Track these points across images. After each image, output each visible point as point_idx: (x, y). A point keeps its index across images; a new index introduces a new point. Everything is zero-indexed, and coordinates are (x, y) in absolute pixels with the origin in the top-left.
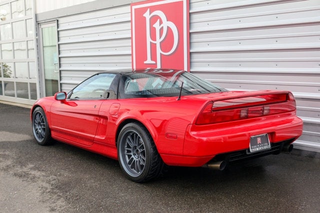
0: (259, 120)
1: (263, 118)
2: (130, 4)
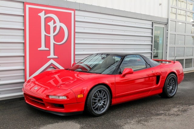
2: (24, 2)
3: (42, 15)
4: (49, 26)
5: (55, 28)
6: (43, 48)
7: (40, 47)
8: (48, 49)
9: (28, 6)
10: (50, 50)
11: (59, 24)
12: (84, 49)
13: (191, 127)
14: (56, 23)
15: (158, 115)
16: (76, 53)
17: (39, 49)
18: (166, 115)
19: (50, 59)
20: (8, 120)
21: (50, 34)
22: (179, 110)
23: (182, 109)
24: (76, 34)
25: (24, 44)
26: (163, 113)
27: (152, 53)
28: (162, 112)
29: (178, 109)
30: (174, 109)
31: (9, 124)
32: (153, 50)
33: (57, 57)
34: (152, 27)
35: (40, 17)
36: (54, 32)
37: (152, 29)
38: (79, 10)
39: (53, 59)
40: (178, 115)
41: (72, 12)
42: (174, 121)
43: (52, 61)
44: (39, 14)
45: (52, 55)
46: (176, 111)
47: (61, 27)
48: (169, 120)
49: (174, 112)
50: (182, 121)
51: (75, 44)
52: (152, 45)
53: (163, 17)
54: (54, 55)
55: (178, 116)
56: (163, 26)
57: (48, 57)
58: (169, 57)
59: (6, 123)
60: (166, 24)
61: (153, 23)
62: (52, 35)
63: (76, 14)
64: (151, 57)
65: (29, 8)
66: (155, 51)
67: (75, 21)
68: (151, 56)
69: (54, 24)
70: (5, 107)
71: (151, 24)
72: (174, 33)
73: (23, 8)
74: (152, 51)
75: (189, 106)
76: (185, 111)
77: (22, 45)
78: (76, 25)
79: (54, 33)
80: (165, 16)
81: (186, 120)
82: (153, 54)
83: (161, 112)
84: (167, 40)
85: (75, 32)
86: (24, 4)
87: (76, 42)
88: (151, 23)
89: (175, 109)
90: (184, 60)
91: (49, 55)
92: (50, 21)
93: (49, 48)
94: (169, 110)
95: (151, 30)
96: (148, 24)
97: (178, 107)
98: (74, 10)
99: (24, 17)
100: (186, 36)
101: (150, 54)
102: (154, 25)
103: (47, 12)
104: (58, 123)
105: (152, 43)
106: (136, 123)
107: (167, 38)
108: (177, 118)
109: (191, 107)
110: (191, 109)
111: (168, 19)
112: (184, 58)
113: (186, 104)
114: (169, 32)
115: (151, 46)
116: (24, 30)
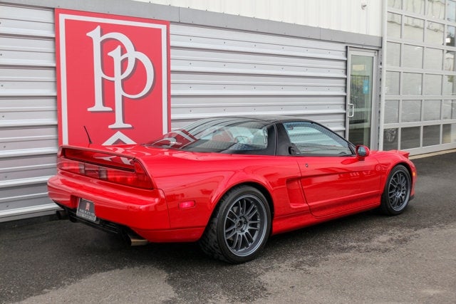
0: (92, 180)
1: (95, 181)
2: (54, 9)
3: (96, 36)
4: (111, 59)
5: (124, 63)
6: (99, 106)
7: (93, 104)
8: (110, 109)
9: (63, 18)
10: (114, 112)
11: (133, 55)
12: (191, 109)
13: (409, 277)
14: (126, 52)
15: (343, 250)
16: (173, 116)
17: (89, 109)
18: (359, 251)
19: (115, 130)
20: (16, 263)
21: (113, 76)
22: (392, 239)
23: (399, 236)
24: (172, 75)
25: (57, 98)
26: (355, 247)
27: (345, 114)
28: (354, 244)
29: (389, 237)
30: (381, 237)
31: (16, 272)
32: (348, 108)
33: (130, 126)
34: (347, 56)
35: (90, 40)
36: (123, 71)
37: (346, 62)
38: (179, 23)
39: (123, 130)
40: (386, 250)
41: (163, 28)
42: (376, 263)
43: (119, 136)
44: (88, 34)
45: (119, 123)
46: (384, 243)
47: (138, 62)
48: (364, 262)
49: (380, 244)
50: (391, 263)
51: (169, 96)
52: (346, 97)
53: (371, 34)
54: (124, 122)
55: (385, 253)
56: (371, 54)
57: (110, 127)
58: (385, 123)
59: (12, 270)
60: (378, 51)
61: (347, 47)
62: (118, 78)
63: (171, 31)
64: (345, 122)
65: (67, 21)
66: (354, 110)
67: (169, 47)
68: (343, 120)
69: (122, 54)
70: (15, 236)
71: (344, 50)
72: (398, 69)
73: (52, 21)
74: (345, 109)
75: (416, 230)
76: (404, 241)
77: (52, 101)
78: (172, 56)
79: (122, 73)
80: (374, 31)
81: (401, 262)
82: (348, 115)
83: (350, 244)
84: (381, 84)
85: (169, 72)
86: (56, 12)
87: (173, 92)
88: (342, 47)
89: (384, 238)
90: (422, 129)
91: (113, 122)
92: (113, 48)
93: (113, 106)
94: (370, 239)
95: (343, 64)
96: (337, 51)
97: (391, 232)
98: (167, 23)
99: (55, 41)
100: (424, 75)
101: (342, 116)
102: (350, 53)
103: (105, 29)
104: (121, 269)
105: (346, 91)
106: (292, 268)
107: (381, 80)
108: (382, 258)
109: (418, 232)
110: (418, 236)
111: (382, 38)
112: (422, 124)
113: (410, 227)
114: (385, 66)
115: (343, 99)
116: (56, 69)
